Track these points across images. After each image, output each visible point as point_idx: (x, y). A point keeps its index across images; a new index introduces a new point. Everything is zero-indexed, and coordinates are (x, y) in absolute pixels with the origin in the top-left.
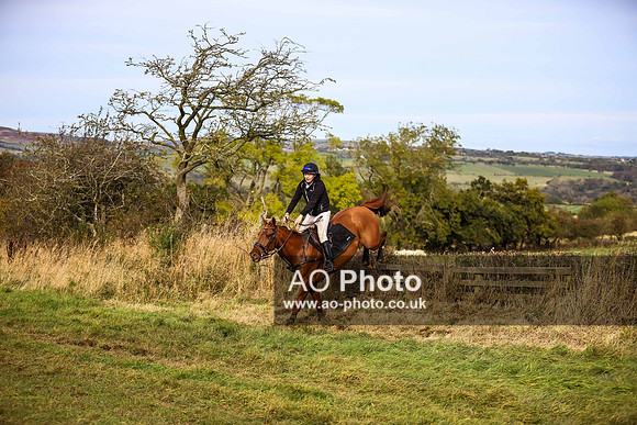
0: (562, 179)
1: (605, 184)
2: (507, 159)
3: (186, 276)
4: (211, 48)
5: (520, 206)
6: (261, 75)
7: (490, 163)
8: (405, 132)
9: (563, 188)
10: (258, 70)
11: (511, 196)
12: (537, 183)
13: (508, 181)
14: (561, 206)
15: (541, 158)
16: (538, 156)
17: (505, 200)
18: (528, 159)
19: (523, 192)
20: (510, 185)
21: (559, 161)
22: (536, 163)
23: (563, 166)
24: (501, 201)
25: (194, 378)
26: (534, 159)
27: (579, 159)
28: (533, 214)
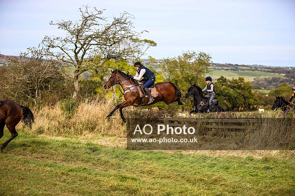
0: (261, 77)
1: (281, 80)
2: (235, 68)
3: (77, 123)
4: (90, 16)
5: (240, 90)
6: (113, 29)
7: (227, 70)
8: (186, 55)
9: (262, 82)
10: (112, 27)
11: (236, 85)
12: (249, 79)
13: (235, 79)
14: (260, 90)
15: (251, 68)
16: (250, 66)
17: (233, 87)
18: (245, 68)
19: (242, 83)
20: (236, 80)
21: (260, 69)
22: (249, 70)
23: (262, 71)
24: (231, 88)
25: (76, 171)
26: (248, 68)
27: (269, 68)
28: (247, 94)
